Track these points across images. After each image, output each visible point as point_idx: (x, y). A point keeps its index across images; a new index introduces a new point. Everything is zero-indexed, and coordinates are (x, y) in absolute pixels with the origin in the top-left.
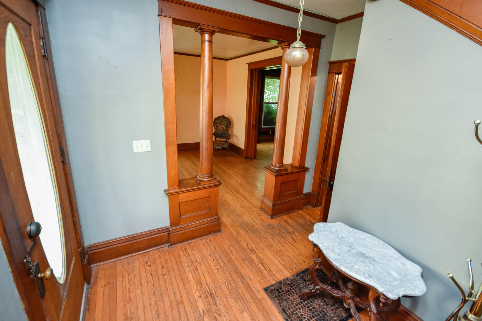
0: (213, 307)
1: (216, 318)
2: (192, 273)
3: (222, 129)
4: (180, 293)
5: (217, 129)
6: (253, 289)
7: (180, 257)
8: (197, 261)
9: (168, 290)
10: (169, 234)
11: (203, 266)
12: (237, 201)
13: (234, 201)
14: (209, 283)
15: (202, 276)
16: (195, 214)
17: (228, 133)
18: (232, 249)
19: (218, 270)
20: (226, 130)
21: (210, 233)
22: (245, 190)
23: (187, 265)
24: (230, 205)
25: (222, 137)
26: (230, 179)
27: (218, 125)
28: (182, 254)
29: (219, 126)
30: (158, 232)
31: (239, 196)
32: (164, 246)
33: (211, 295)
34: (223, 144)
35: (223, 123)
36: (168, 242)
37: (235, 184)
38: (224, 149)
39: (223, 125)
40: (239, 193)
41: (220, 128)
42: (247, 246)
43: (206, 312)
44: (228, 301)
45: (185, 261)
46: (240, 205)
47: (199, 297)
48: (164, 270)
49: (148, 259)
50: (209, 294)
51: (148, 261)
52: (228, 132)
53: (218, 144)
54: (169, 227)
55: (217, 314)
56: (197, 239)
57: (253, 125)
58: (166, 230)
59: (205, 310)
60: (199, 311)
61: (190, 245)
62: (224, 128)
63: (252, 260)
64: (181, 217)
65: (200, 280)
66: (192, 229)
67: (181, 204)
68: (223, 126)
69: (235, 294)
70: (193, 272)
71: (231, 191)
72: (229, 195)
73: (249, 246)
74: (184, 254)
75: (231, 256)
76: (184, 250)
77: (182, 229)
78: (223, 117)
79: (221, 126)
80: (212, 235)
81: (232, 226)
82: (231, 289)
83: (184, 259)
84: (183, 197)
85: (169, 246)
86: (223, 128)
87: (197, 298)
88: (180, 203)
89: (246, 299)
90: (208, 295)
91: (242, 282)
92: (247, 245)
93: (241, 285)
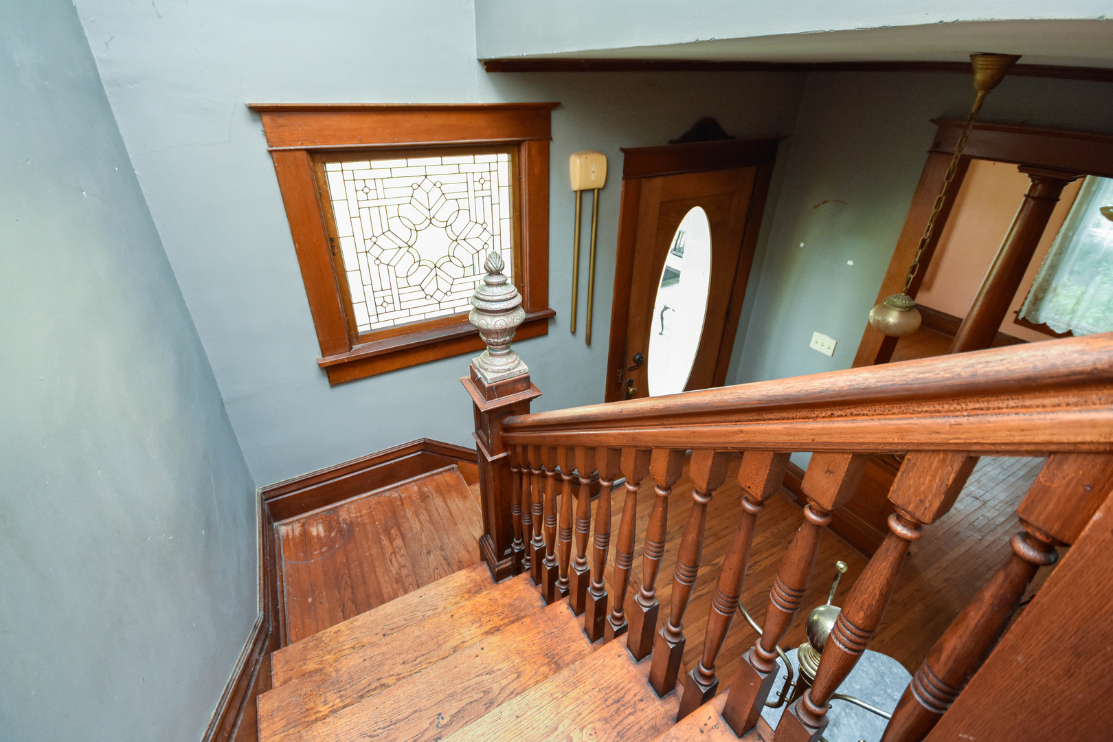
2: (764, 541)
4: (729, 534)
8: (790, 543)
9: (727, 520)
11: (784, 552)
14: (760, 565)
15: (766, 554)
43: (717, 567)
59: (719, 565)
60: (715, 559)
65: (760, 552)
70: (767, 542)
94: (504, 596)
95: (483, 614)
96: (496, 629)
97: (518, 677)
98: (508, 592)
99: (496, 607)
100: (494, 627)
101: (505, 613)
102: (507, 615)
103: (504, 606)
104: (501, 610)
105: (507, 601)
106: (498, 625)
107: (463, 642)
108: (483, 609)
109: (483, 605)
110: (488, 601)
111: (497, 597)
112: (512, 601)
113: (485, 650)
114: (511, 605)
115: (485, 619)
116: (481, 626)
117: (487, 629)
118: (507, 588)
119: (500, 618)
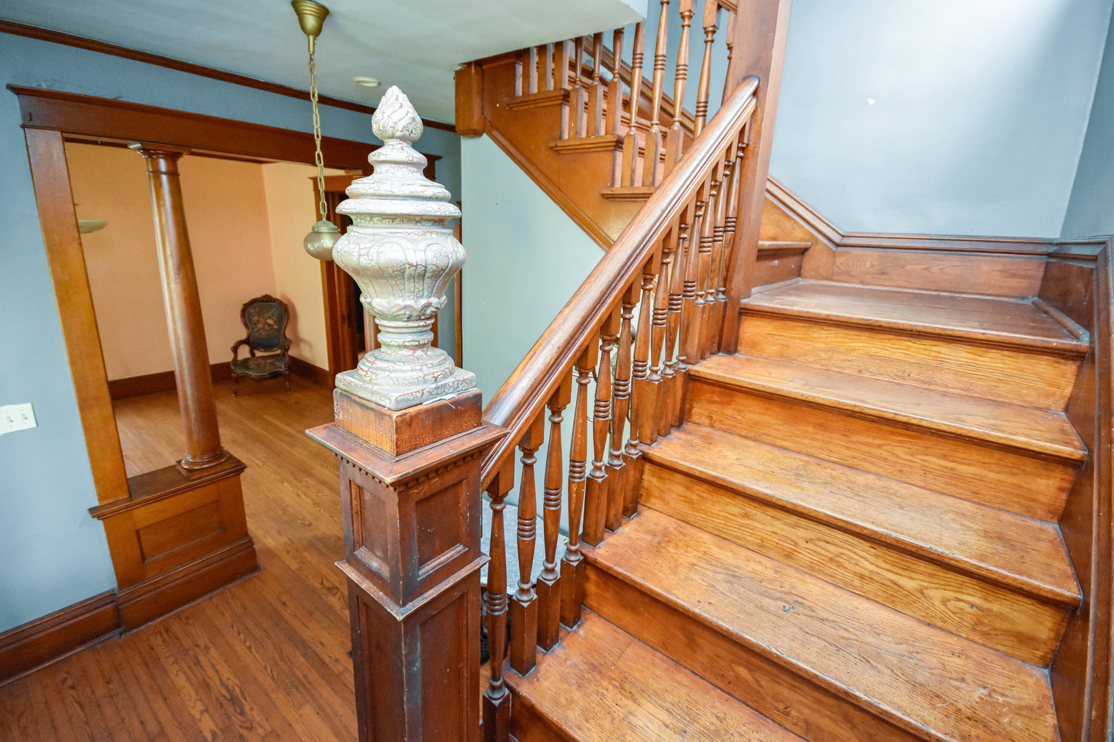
0: (237, 720)
1: (241, 736)
2: (185, 673)
3: (268, 328)
4: (156, 719)
5: (253, 329)
6: (327, 660)
7: (152, 649)
8: (198, 646)
9: (126, 721)
10: (117, 609)
11: (213, 651)
12: (305, 494)
13: (298, 495)
14: (229, 679)
15: (210, 672)
16: (184, 546)
17: (285, 336)
18: (284, 598)
19: (250, 648)
20: (278, 330)
21: (232, 578)
22: (326, 465)
23: (171, 660)
24: (288, 506)
25: (267, 347)
26: (293, 446)
27: (255, 318)
28: (157, 642)
29: (259, 321)
30: (85, 608)
31: (311, 481)
32: (107, 636)
33: (233, 700)
34: (271, 364)
35: (270, 314)
36: (119, 625)
37: (302, 457)
38: (275, 375)
39: (270, 318)
40: (311, 475)
41: (260, 325)
42: (322, 583)
43: (219, 733)
44: (270, 699)
45: (167, 655)
46: (311, 502)
47: (202, 712)
48: (111, 686)
49: (65, 676)
50: (227, 699)
51: (66, 678)
52: (284, 333)
53: (258, 365)
54: (116, 592)
55: (246, 728)
56: (199, 601)
57: (343, 317)
58: (108, 597)
59: (217, 731)
60: (203, 736)
61: (179, 617)
62: (272, 325)
63: (330, 608)
64: (146, 561)
65: (204, 680)
66: (180, 581)
67: (141, 532)
68: (270, 321)
69: (287, 681)
70: (188, 670)
71: (292, 474)
72: (285, 484)
73: (325, 582)
74: (164, 641)
75: (282, 611)
76: (163, 630)
77: (151, 588)
78: (267, 300)
79: (262, 320)
80: (237, 582)
81: (288, 552)
82: (278, 674)
83: (164, 651)
84: (143, 516)
85: (121, 634)
86: (269, 325)
87: (197, 715)
88: (138, 532)
89: (309, 683)
90: (225, 703)
91: (305, 655)
92: (320, 581)
93: (302, 660)
94: (571, 702)
95: (613, 719)
96: (623, 692)
97: (695, 565)
98: (562, 700)
99: (594, 705)
100: (622, 694)
101: (595, 689)
102: (596, 686)
103: (587, 695)
104: (594, 697)
105: (577, 695)
106: (616, 691)
107: (667, 727)
108: (607, 724)
109: (601, 727)
110: (592, 721)
111: (578, 712)
112: (574, 688)
113: (698, 599)
114: (579, 686)
115: (619, 713)
116: (630, 713)
117: (630, 703)
118: (556, 702)
119: (605, 692)
